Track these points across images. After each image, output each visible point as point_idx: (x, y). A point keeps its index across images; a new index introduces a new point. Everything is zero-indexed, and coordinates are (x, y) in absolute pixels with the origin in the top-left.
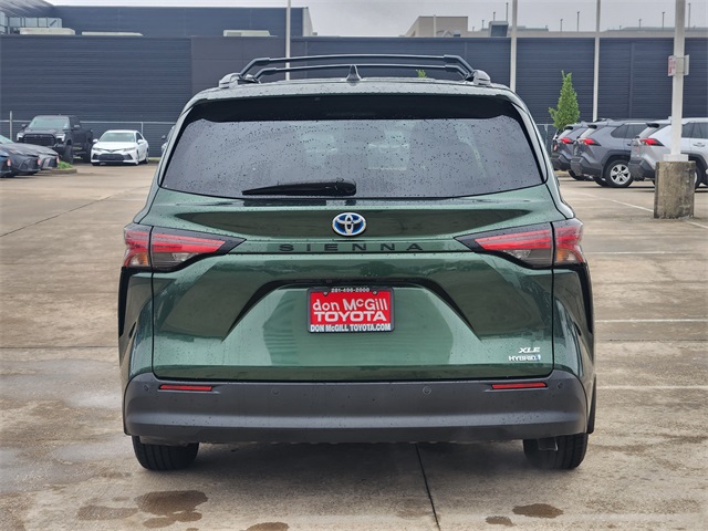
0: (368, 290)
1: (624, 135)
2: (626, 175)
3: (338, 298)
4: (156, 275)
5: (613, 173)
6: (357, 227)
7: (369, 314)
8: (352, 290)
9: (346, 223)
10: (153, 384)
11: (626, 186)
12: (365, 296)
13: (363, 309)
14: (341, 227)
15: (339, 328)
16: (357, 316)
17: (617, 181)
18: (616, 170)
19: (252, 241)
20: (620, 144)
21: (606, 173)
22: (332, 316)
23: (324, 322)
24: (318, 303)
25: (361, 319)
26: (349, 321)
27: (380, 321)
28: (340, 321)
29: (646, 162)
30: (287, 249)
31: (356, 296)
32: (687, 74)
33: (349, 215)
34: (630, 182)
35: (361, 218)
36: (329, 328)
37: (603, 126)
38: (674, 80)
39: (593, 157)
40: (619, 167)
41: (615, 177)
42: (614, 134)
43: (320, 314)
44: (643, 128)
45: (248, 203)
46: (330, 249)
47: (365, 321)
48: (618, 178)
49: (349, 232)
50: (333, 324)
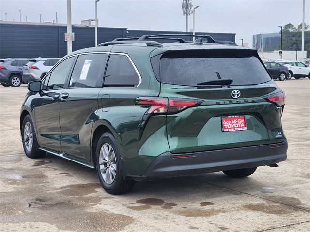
0: (238, 116)
1: (16, 65)
2: (18, 82)
3: (230, 120)
4: (168, 116)
5: (13, 81)
6: (238, 95)
7: (240, 124)
8: (234, 117)
9: (235, 93)
10: (171, 156)
11: (18, 86)
12: (237, 118)
13: (237, 123)
14: (234, 95)
15: (232, 130)
16: (236, 125)
17: (14, 84)
18: (14, 79)
19: (207, 101)
20: (15, 69)
21: (10, 81)
22: (229, 126)
23: (227, 128)
24: (225, 122)
25: (238, 126)
26: (234, 127)
27: (243, 127)
28: (232, 128)
29: (32, 76)
30: (218, 104)
31: (235, 119)
32: (74, 40)
33: (236, 91)
34: (20, 84)
35: (239, 92)
36: (230, 130)
37: (7, 61)
38: (68, 42)
39: (4, 74)
40: (15, 78)
41: (13, 83)
42: (12, 64)
43: (226, 125)
44: (27, 62)
45: (199, 88)
46: (231, 103)
47: (239, 127)
48: (15, 83)
49: (236, 97)
50: (230, 128)
